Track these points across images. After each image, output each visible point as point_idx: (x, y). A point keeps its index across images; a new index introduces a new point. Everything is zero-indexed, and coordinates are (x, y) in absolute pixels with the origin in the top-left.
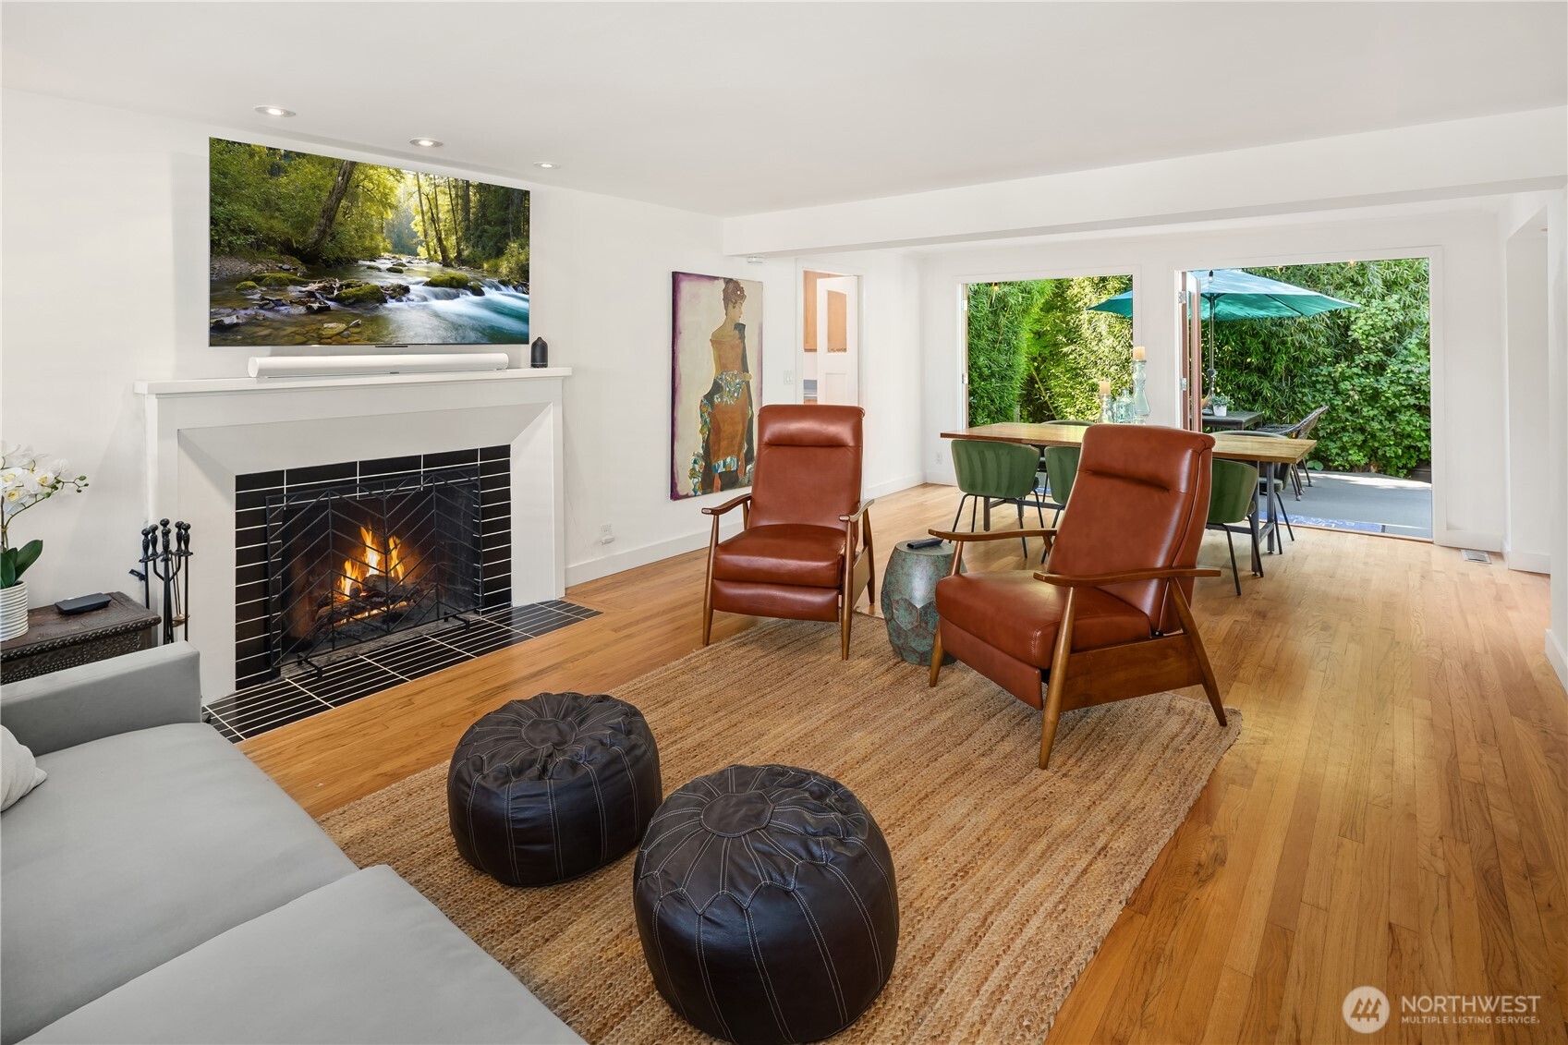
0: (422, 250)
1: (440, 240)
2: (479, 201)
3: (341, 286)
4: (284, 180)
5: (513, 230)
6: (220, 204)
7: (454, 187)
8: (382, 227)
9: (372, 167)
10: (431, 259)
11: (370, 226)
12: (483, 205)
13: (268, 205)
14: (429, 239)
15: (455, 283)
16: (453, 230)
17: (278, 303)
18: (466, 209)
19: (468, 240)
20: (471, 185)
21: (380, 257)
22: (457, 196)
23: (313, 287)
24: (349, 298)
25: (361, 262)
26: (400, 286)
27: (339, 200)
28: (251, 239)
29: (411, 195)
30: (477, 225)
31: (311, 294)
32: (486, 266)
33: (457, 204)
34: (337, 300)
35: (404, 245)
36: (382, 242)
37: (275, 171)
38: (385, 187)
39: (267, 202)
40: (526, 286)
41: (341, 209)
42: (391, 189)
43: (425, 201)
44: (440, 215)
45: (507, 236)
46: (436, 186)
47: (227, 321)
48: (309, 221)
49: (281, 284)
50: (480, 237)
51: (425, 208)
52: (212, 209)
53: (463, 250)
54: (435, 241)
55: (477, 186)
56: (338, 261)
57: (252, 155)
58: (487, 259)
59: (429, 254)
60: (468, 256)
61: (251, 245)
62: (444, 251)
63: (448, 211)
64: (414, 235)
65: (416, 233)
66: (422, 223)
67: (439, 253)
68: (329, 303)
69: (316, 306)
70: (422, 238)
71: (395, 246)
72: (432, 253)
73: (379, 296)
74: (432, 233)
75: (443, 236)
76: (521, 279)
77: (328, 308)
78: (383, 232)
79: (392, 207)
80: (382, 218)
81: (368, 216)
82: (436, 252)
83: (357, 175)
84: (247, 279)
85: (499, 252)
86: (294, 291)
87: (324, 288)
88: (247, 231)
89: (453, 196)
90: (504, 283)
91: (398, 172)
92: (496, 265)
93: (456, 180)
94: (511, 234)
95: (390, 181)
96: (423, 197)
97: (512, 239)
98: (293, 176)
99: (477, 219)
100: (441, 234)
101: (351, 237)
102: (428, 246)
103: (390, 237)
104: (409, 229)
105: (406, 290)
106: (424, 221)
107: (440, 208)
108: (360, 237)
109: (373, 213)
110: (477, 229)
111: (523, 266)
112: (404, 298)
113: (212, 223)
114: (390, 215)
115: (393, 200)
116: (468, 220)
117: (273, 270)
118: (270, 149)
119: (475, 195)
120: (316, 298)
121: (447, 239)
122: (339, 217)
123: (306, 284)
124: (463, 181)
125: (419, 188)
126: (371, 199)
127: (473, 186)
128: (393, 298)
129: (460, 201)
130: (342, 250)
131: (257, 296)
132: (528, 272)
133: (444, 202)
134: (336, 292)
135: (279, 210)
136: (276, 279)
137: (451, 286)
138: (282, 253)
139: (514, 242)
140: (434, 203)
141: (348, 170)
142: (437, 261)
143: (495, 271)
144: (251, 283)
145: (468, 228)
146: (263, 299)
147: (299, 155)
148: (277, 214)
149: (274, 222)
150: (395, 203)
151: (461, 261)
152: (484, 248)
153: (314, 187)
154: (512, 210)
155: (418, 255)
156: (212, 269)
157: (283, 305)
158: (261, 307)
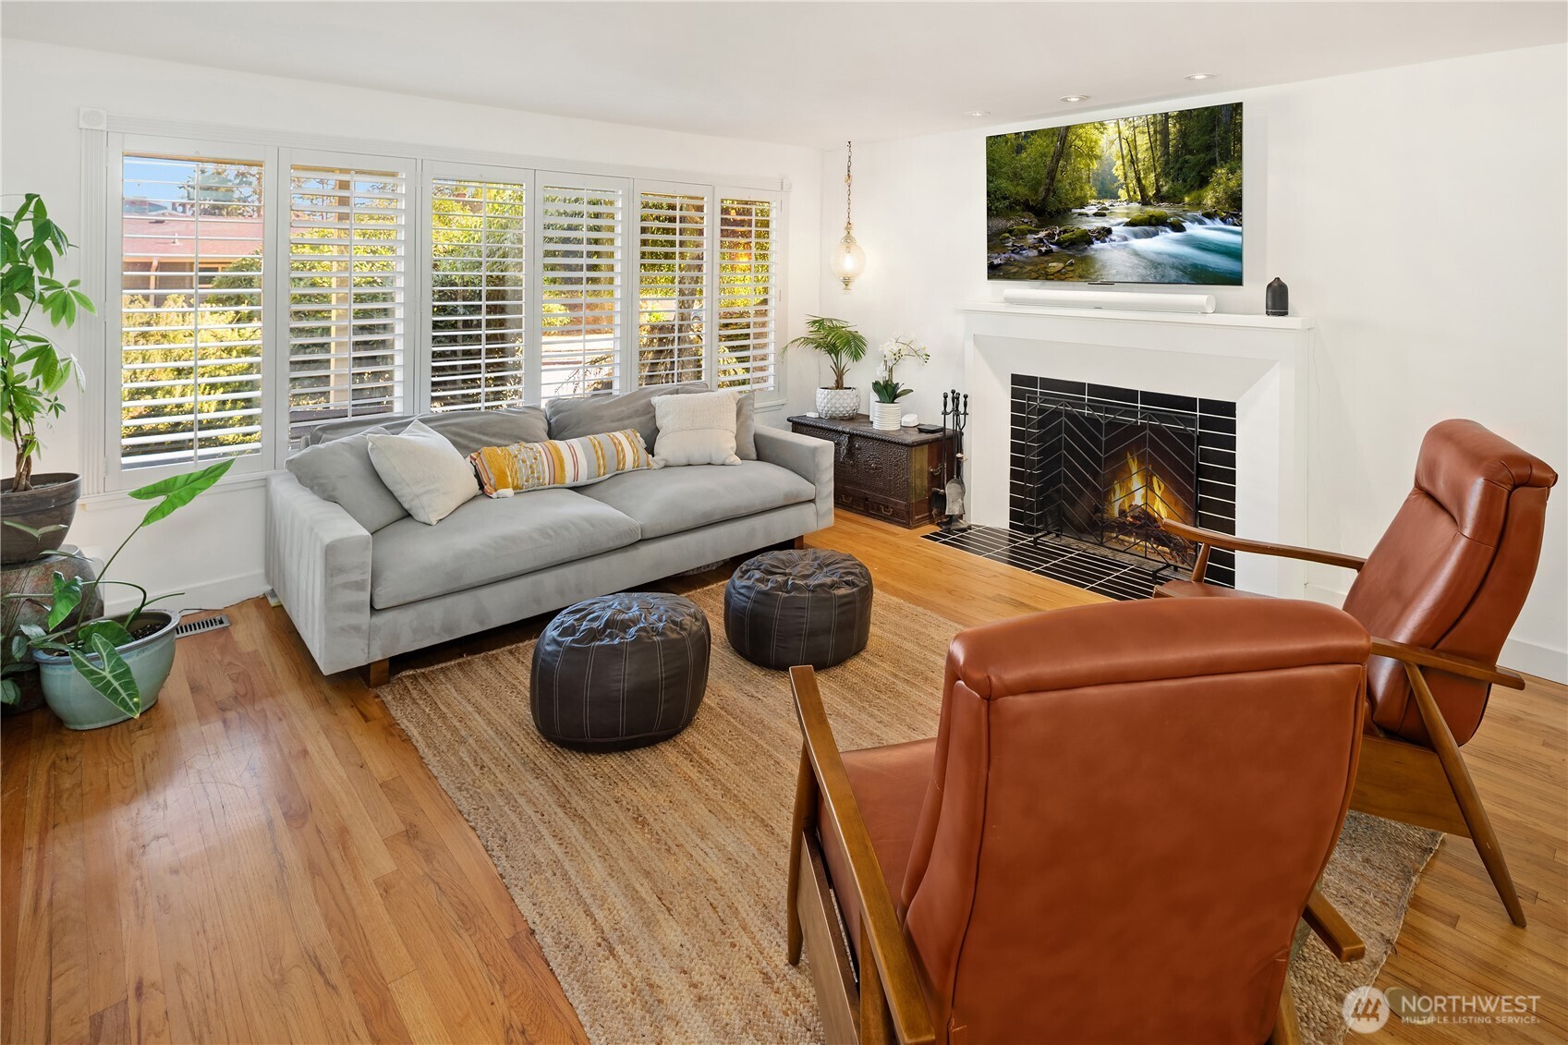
0: (1122, 193)
1: (1139, 180)
2: (1180, 131)
3: (1060, 232)
4: (1024, 155)
5: (1220, 155)
6: (991, 182)
7: (1153, 123)
8: (1089, 178)
9: (1082, 126)
10: (1130, 200)
11: (1080, 179)
12: (1183, 134)
13: (1016, 176)
14: (1129, 181)
15: (1153, 221)
16: (1152, 168)
17: (1022, 248)
18: (1165, 144)
19: (1167, 175)
20: (1170, 117)
21: (1087, 204)
22: (1155, 132)
23: (1042, 234)
24: (1065, 242)
25: (1074, 211)
26: (1104, 228)
27: (1058, 161)
28: (1007, 202)
29: (1112, 142)
30: (1177, 156)
31: (1041, 240)
32: (1187, 199)
33: (1156, 140)
34: (1058, 244)
35: (1107, 192)
36: (1090, 191)
37: (1020, 149)
38: (1091, 142)
39: (1015, 174)
40: (1238, 216)
41: (1059, 169)
42: (1096, 142)
43: (1125, 145)
44: (1139, 156)
45: (1213, 162)
46: (1135, 128)
47: (996, 262)
48: (1039, 183)
49: (1023, 234)
50: (1181, 169)
51: (1125, 152)
52: (988, 186)
53: (1162, 186)
54: (1134, 182)
55: (1177, 115)
56: (1058, 212)
57: (1007, 142)
58: (1188, 192)
59: (1129, 195)
60: (1168, 191)
61: (1007, 207)
62: (1143, 189)
63: (1147, 150)
64: (1115, 179)
65: (1117, 177)
66: (1122, 167)
67: (1138, 193)
68: (1052, 246)
69: (1043, 249)
70: (1122, 181)
71: (1099, 193)
72: (1132, 193)
73: (1087, 239)
74: (1131, 175)
75: (1142, 176)
76: (1232, 208)
77: (1051, 251)
78: (1089, 182)
79: (1097, 157)
80: (1089, 170)
81: (1079, 170)
82: (1135, 193)
83: (1071, 137)
84: (1005, 232)
85: (1203, 182)
86: (1031, 238)
87: (1048, 235)
88: (1005, 198)
89: (1152, 133)
90: (1209, 216)
91: (1102, 124)
92: (1200, 196)
93: (1155, 115)
94: (1218, 158)
95: (1095, 134)
96: (1123, 141)
97: (1219, 165)
98: (1029, 151)
99: (1176, 151)
100: (1140, 174)
101: (1067, 190)
102: (1127, 187)
103: (1095, 185)
104: (1111, 175)
105: (1109, 231)
106: (1124, 165)
107: (1139, 148)
108: (1073, 190)
109: (1082, 166)
110: (1177, 162)
111: (1234, 193)
112: (1107, 239)
113: (988, 196)
114: (1095, 165)
115: (1097, 152)
116: (1168, 154)
117: (1018, 224)
118: (1016, 134)
119: (1175, 125)
120: (1043, 242)
121: (1145, 178)
122: (1058, 176)
123: (1038, 232)
124: (1161, 114)
125: (1120, 133)
126: (1081, 155)
127: (1172, 117)
128: (1098, 239)
129: (1159, 136)
130: (1060, 202)
131: (1010, 244)
132: (1240, 199)
133: (1143, 141)
134: (1057, 238)
135: (1022, 178)
136: (1019, 230)
137: (1150, 224)
138: (1023, 211)
139: (1222, 167)
140: (1133, 145)
141: (1063, 135)
142: (1136, 200)
143: (1198, 204)
144: (1007, 235)
145: (1167, 163)
146: (1013, 245)
147: (1033, 132)
148: (1021, 182)
149: (1018, 188)
150: (1099, 154)
151: (1160, 197)
152: (1184, 181)
153: (1043, 155)
154: (1219, 131)
155: (1119, 197)
156: (988, 227)
157: (1025, 250)
158: (1013, 251)
